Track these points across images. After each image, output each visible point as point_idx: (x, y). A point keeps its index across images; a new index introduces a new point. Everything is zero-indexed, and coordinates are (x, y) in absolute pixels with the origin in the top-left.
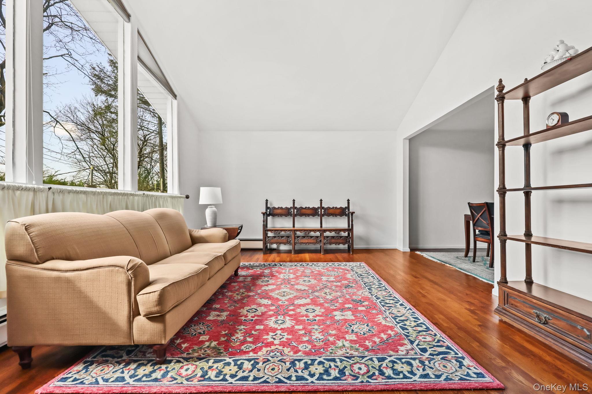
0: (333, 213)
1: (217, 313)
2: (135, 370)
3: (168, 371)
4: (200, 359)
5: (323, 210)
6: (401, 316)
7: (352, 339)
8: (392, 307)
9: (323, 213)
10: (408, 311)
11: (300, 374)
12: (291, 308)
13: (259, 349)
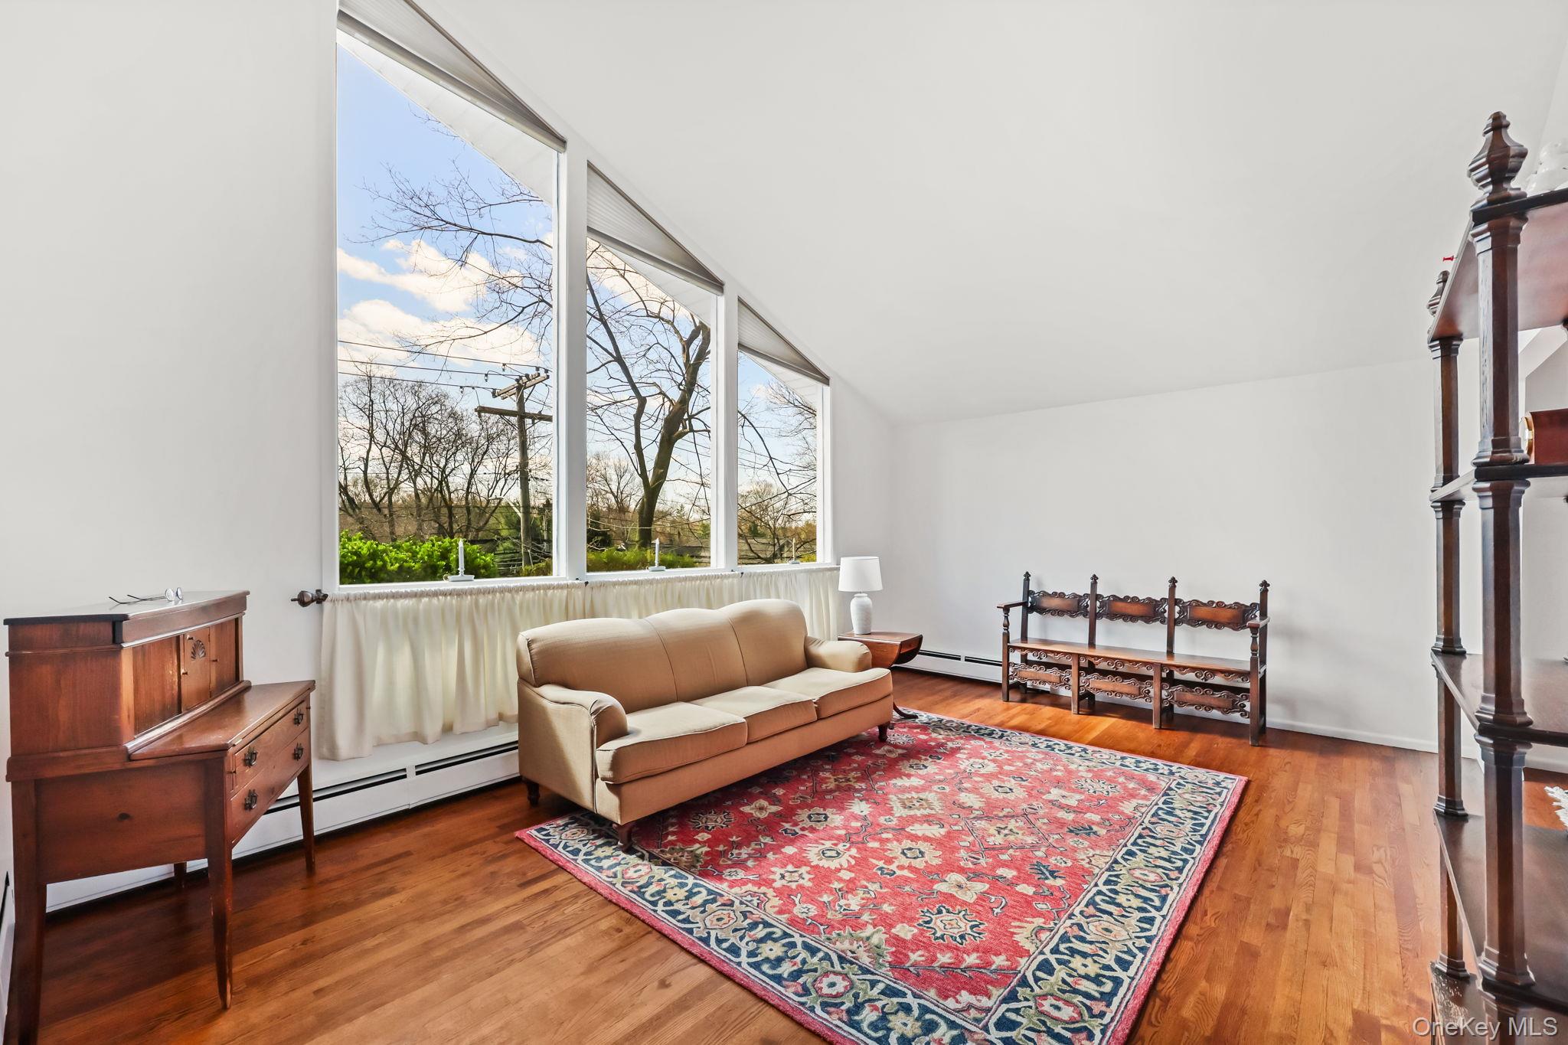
0: (1209, 617)
1: (765, 803)
2: (597, 847)
3: (619, 864)
4: (664, 863)
5: (1177, 609)
6: (1091, 943)
7: (902, 935)
8: (1110, 914)
9: (1177, 616)
10: (1136, 940)
11: (742, 945)
12: (884, 836)
13: (744, 882)
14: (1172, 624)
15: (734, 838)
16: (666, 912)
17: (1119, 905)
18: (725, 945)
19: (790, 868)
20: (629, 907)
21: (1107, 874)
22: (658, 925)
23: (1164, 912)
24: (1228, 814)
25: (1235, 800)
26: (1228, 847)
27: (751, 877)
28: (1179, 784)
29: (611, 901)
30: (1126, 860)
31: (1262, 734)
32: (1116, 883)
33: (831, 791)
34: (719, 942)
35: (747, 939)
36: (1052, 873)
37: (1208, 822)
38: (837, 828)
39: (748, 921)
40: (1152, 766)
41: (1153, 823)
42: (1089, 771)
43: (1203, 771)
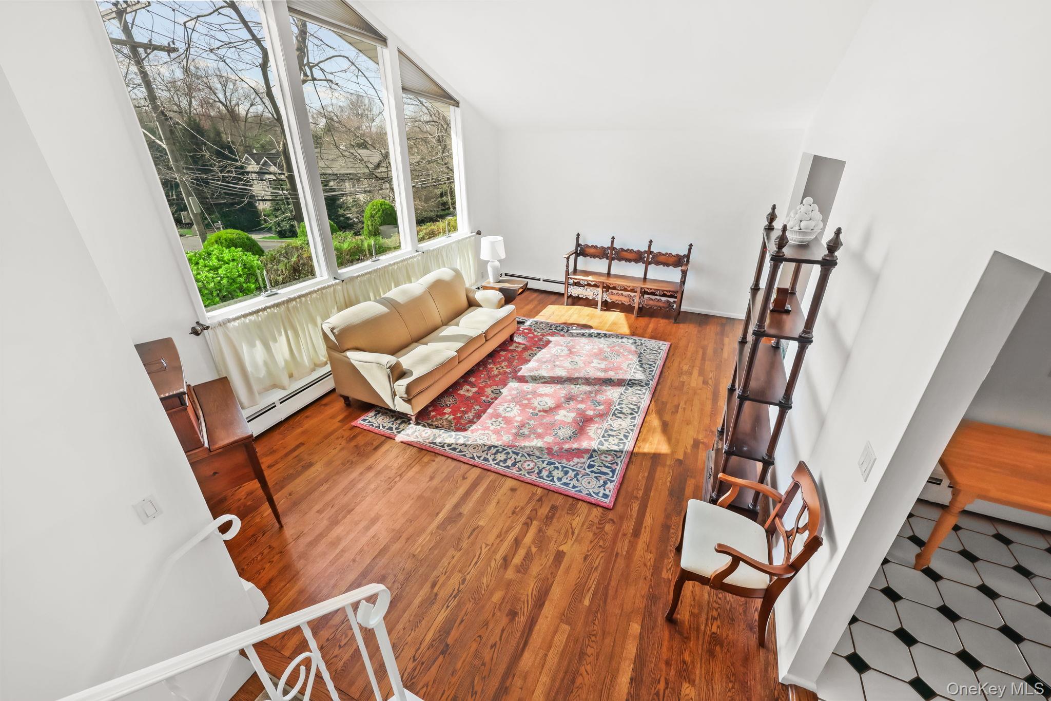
0: (664, 261)
1: (468, 387)
2: (400, 424)
3: (416, 431)
4: (437, 427)
5: (651, 256)
6: (615, 431)
7: (548, 441)
8: (621, 418)
9: (650, 260)
10: (630, 427)
11: (488, 457)
12: (529, 396)
13: (478, 430)
14: (648, 263)
15: (462, 409)
16: (450, 449)
17: (623, 413)
18: (482, 458)
19: (494, 419)
20: (432, 450)
21: (619, 400)
22: (450, 456)
23: (639, 414)
24: (662, 364)
25: (665, 356)
26: (662, 379)
27: (479, 427)
28: (644, 350)
29: (422, 449)
30: (625, 392)
31: (679, 317)
32: (622, 404)
33: (497, 376)
34: (479, 457)
35: (489, 454)
36: (598, 403)
37: (655, 369)
38: (506, 396)
39: (486, 447)
40: (634, 341)
41: (635, 373)
42: (609, 347)
43: (653, 341)
